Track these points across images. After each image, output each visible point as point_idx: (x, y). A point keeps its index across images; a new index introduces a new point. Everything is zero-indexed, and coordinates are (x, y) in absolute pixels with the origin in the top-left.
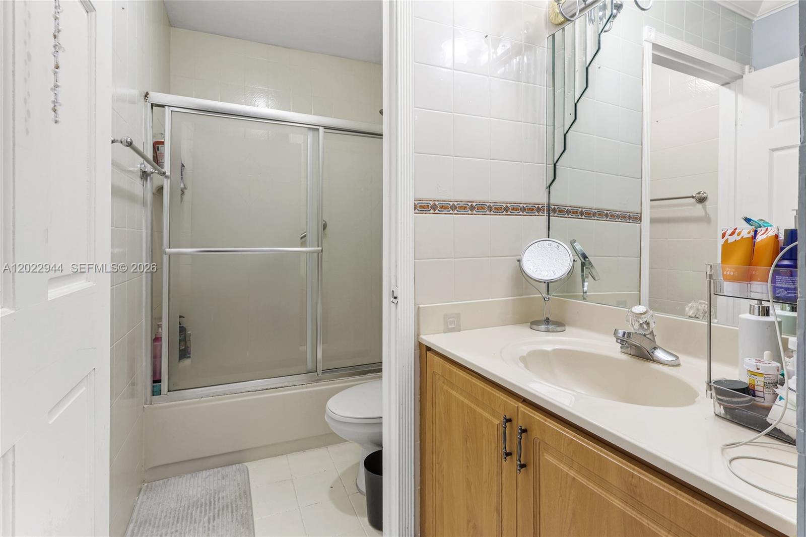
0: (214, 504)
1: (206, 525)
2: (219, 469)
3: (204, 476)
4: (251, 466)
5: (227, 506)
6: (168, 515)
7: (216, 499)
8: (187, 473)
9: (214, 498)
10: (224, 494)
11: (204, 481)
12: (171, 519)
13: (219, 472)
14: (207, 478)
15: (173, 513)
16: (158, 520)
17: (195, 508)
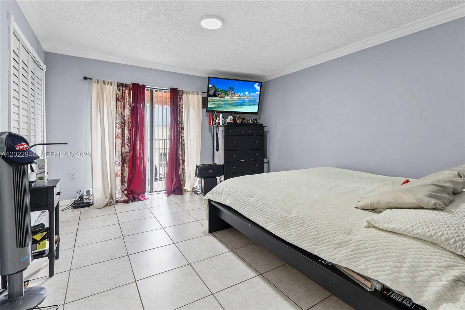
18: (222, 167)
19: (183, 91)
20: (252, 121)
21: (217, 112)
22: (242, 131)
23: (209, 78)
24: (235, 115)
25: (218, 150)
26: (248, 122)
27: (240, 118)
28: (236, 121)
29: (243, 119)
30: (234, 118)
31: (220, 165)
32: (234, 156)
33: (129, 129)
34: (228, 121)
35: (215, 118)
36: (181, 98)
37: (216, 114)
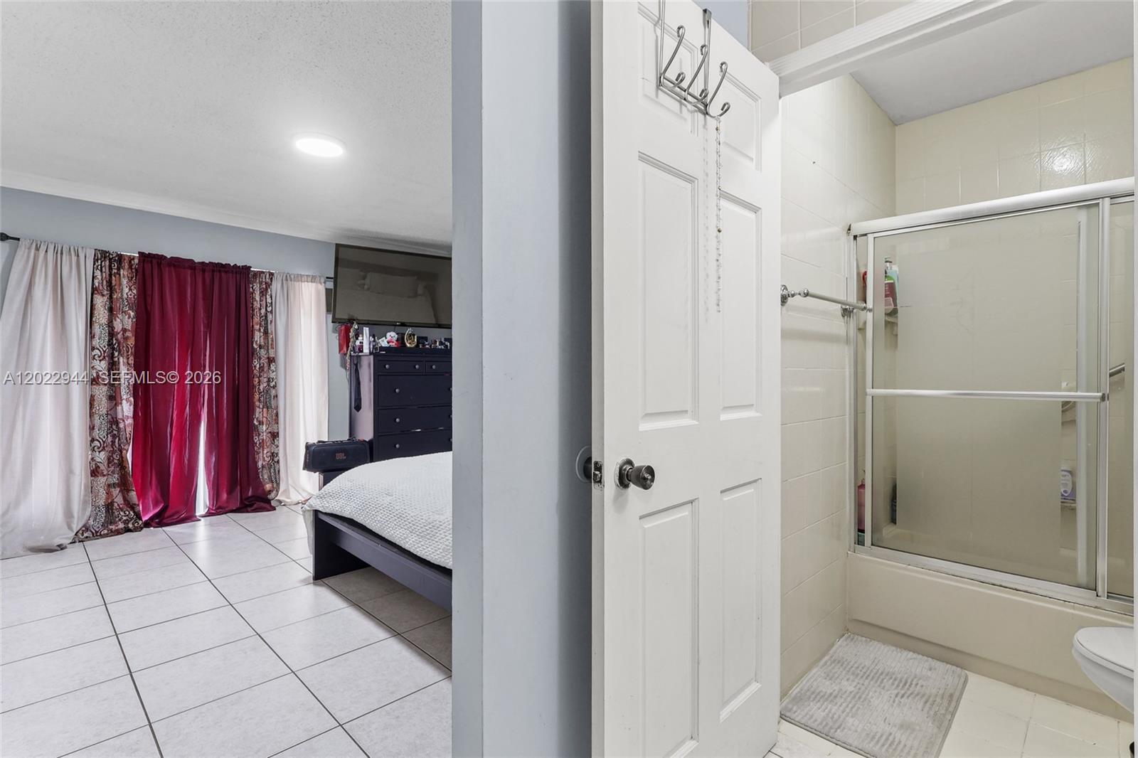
0: (910, 686)
1: (893, 696)
2: (930, 659)
3: (909, 656)
4: (974, 679)
5: (923, 695)
6: (860, 668)
7: (914, 683)
8: (893, 645)
9: (912, 681)
10: (924, 683)
11: (907, 660)
12: (862, 673)
13: (927, 661)
14: (911, 659)
15: (864, 670)
16: (850, 666)
17: (887, 678)
18: (368, 446)
19: (272, 274)
20: (441, 343)
21: (358, 324)
22: (417, 367)
23: (338, 246)
24: (401, 329)
25: (360, 408)
26: (431, 346)
27: (414, 335)
28: (405, 344)
29: (422, 339)
30: (400, 337)
31: (365, 441)
32: (398, 420)
33: (130, 363)
34: (383, 343)
35: (353, 337)
36: (266, 289)
37: (356, 327)
